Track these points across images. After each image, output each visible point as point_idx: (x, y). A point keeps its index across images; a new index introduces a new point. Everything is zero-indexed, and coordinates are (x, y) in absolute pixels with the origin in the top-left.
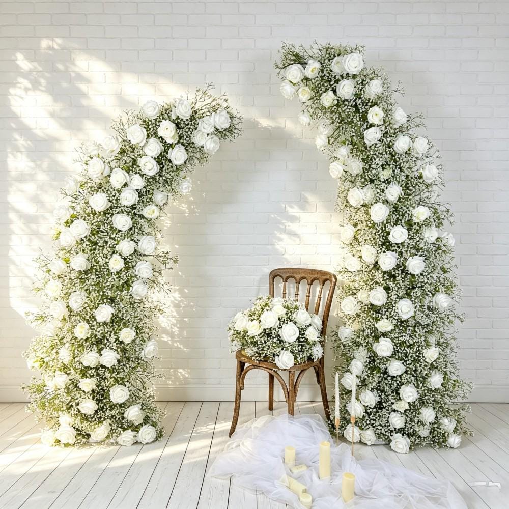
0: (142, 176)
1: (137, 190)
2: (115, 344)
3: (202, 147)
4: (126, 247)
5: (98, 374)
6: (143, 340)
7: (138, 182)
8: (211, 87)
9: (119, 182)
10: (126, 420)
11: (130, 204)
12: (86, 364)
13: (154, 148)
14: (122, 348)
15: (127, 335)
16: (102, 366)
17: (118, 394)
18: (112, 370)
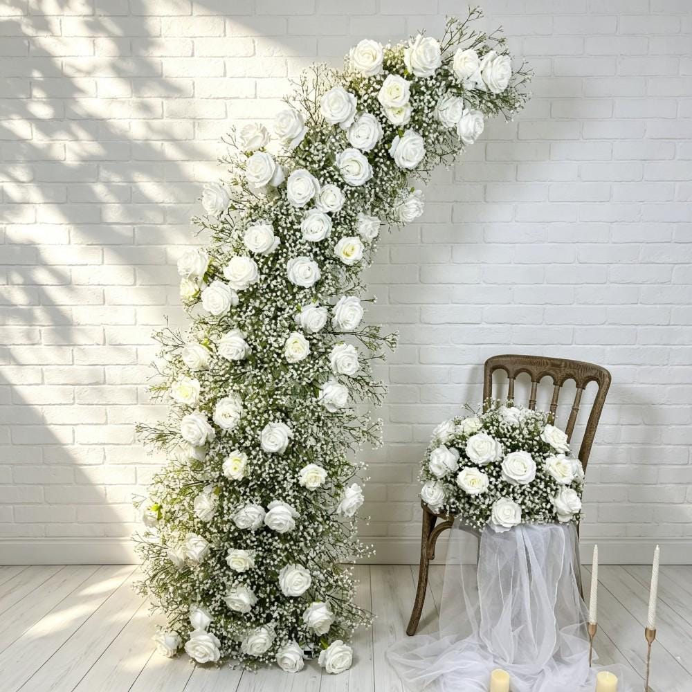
0: (341, 186)
1: (330, 214)
2: (291, 492)
3: (455, 130)
4: (312, 317)
5: (260, 543)
6: (339, 486)
7: (333, 198)
8: (476, 14)
9: (302, 196)
10: (304, 626)
11: (317, 238)
12: (241, 525)
13: (367, 133)
14: (304, 498)
15: (312, 475)
16: (267, 529)
17: (294, 581)
18: (285, 537)
